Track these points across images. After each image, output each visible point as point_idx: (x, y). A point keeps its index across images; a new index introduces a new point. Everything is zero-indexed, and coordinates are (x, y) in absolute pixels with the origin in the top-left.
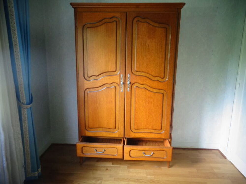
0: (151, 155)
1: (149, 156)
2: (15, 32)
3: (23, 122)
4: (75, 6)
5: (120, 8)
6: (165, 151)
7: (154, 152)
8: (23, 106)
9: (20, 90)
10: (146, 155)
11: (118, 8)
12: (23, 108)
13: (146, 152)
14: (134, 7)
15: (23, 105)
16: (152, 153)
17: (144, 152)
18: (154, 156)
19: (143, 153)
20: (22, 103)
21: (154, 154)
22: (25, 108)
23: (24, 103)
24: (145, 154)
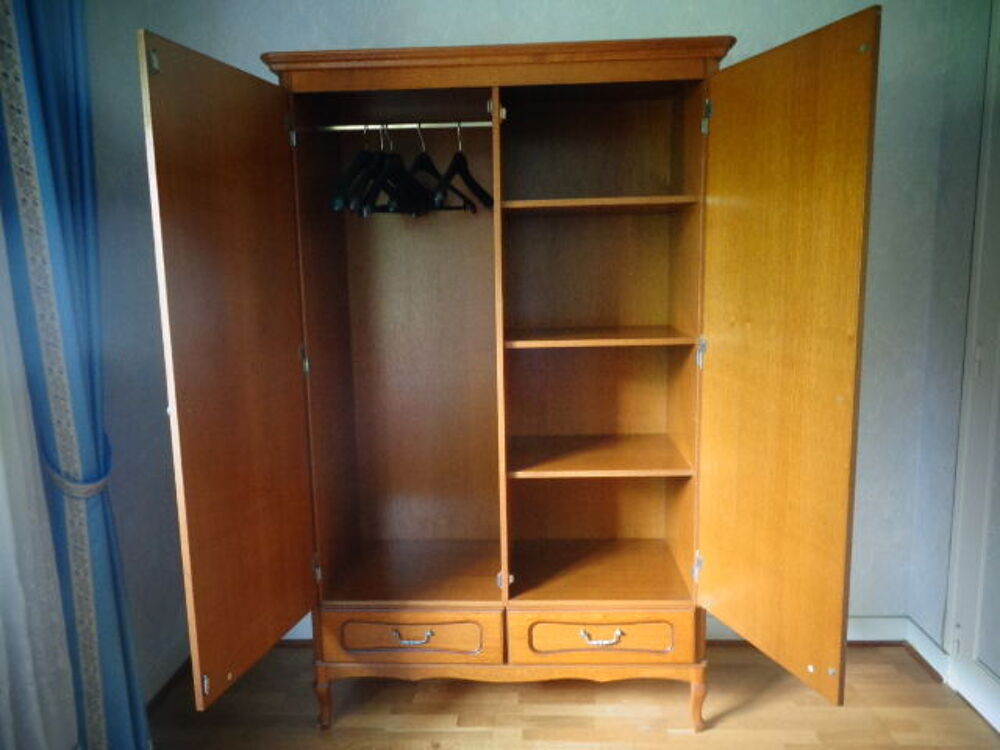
0: (614, 640)
1: (607, 645)
2: (30, 178)
3: (71, 557)
4: (282, 67)
5: (468, 65)
6: (666, 622)
7: (624, 628)
8: (68, 487)
9: (55, 422)
10: (594, 642)
11: (460, 66)
12: (73, 497)
13: (594, 628)
14: (525, 59)
15: (68, 484)
16: (618, 633)
17: (585, 632)
18: (625, 643)
19: (582, 633)
20: (68, 476)
21: (623, 638)
22: (75, 494)
23: (77, 474)
24: (590, 637)
